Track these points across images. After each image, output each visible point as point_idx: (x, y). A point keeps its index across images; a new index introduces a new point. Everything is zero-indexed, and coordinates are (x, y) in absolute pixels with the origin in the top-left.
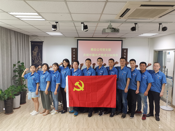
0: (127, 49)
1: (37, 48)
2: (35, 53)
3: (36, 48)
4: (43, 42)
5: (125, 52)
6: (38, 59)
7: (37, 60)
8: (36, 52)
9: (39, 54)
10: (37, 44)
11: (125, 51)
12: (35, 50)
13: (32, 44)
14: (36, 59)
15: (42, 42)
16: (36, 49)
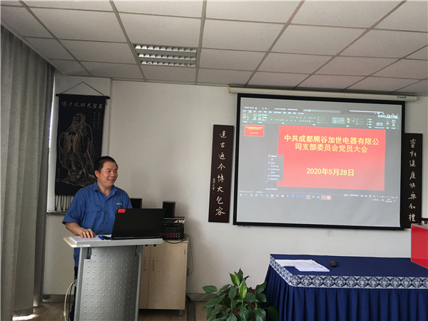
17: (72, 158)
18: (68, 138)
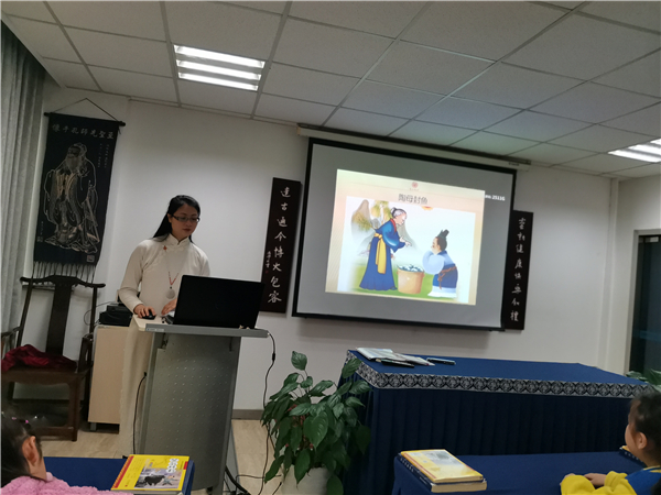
0: (529, 217)
1: (83, 152)
2: (66, 183)
3: (77, 154)
4: (121, 128)
5: (522, 227)
6: (82, 215)
7: (75, 224)
8: (70, 179)
9: (92, 189)
10: (84, 131)
11: (522, 221)
12: (68, 163)
13: (57, 128)
14: (64, 218)
15: (114, 127)
16: (76, 162)
17: (63, 209)
18: (58, 178)
